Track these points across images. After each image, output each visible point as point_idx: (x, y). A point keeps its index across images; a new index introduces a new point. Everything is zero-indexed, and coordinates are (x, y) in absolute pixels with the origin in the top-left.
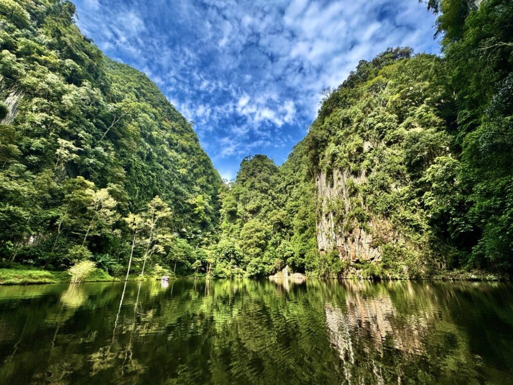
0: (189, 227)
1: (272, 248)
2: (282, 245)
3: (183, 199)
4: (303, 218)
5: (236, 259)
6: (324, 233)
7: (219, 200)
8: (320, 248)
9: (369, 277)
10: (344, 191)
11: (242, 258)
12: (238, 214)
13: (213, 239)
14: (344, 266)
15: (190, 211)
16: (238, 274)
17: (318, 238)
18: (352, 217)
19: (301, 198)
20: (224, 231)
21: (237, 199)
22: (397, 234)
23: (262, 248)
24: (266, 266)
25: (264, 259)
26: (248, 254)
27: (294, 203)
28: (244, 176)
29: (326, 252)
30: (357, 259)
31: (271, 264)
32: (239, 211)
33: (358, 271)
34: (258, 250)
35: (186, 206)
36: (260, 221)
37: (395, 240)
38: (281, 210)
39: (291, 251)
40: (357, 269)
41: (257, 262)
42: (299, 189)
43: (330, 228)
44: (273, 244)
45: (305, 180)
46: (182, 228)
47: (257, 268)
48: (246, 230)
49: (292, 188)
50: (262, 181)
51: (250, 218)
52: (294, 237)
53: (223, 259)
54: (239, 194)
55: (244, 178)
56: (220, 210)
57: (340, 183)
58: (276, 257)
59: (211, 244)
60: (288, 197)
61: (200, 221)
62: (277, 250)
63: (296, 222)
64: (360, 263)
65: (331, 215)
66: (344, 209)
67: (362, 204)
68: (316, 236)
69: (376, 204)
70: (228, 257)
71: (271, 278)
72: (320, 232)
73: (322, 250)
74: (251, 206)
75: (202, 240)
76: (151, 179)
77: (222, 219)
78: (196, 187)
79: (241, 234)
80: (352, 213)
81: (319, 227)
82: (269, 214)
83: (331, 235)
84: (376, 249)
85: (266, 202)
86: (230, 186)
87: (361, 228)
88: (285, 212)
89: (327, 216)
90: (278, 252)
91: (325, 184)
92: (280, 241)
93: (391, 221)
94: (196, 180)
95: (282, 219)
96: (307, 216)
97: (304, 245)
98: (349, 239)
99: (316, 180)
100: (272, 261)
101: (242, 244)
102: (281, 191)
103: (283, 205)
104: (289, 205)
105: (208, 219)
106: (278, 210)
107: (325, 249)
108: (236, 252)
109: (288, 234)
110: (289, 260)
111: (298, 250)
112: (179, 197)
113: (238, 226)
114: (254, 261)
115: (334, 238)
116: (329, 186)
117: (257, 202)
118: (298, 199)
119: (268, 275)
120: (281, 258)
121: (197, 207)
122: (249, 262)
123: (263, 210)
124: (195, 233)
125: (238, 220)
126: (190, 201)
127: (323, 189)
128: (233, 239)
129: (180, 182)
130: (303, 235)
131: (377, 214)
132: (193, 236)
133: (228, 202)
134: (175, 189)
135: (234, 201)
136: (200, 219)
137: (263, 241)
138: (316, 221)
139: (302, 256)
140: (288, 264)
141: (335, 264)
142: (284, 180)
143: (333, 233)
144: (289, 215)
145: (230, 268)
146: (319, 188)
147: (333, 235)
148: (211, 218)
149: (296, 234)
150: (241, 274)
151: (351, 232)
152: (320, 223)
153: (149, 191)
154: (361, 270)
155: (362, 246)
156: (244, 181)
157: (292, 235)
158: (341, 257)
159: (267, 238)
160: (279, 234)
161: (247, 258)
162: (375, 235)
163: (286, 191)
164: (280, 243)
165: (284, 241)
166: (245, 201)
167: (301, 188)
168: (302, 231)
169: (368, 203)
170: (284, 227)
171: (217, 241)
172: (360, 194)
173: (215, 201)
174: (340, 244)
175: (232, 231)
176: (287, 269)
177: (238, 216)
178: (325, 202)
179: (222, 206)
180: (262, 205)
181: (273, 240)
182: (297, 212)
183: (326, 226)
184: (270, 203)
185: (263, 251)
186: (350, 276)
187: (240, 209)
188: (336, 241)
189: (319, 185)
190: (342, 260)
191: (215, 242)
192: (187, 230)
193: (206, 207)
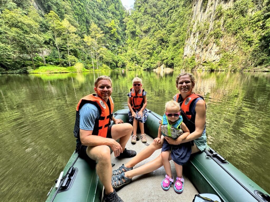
0: (110, 43)
1: (156, 55)
2: (162, 53)
3: (103, 23)
4: (177, 36)
5: (137, 61)
6: (190, 46)
7: (124, 24)
8: (185, 54)
9: (208, 70)
10: (212, 16)
11: (140, 61)
12: (137, 33)
13: (124, 50)
14: (196, 64)
15: (109, 32)
16: (138, 68)
17: (185, 48)
18: (211, 35)
19: (178, 21)
20: (129, 45)
21: (136, 23)
22: (235, 47)
23: (150, 55)
24: (152, 64)
25: (151, 61)
26: (143, 58)
27: (172, 25)
28: (139, 3)
29: (188, 57)
30: (205, 61)
31: (155, 63)
32: (137, 31)
33: (203, 67)
34: (148, 56)
35: (106, 29)
36: (150, 38)
37: (233, 50)
38: (163, 30)
39: (167, 56)
40: (203, 66)
41: (148, 62)
42: (177, 13)
43: (194, 43)
44: (157, 53)
45: (184, 5)
46: (106, 43)
47: (148, 65)
48: (142, 44)
49: (172, 12)
50: (152, 7)
51: (144, 36)
52: (169, 48)
53: (130, 61)
54: (137, 19)
55: (139, 5)
56: (126, 31)
57: (212, 9)
58: (158, 60)
59: (123, 53)
60: (168, 20)
61: (115, 39)
62: (159, 56)
63: (172, 39)
64: (206, 63)
65: (197, 34)
66: (208, 29)
67: (222, 26)
68: (184, 48)
69: (231, 25)
70: (133, 60)
71: (154, 70)
72: (187, 45)
73: (186, 56)
74: (145, 28)
75: (118, 51)
76: (82, 8)
77: (127, 37)
78: (109, 14)
79: (139, 47)
80: (212, 32)
81: (188, 42)
82: (156, 33)
83: (193, 47)
84: (219, 55)
85: (154, 24)
86: (130, 12)
87: (214, 43)
88: (165, 32)
89: (194, 34)
90: (159, 57)
91: (199, 9)
92: (161, 51)
93: (236, 38)
94: (108, 7)
95: (163, 37)
96: (180, 34)
97: (174, 53)
98: (204, 49)
99: (194, 5)
100: (155, 62)
101: (140, 52)
102: (164, 15)
103: (165, 27)
104: (169, 26)
105: (119, 37)
106: (161, 30)
107: (188, 55)
108: (136, 57)
109: (165, 46)
110: (165, 61)
111: (171, 56)
112: (100, 22)
113: (137, 41)
114: (146, 62)
115: (195, 49)
116: (202, 11)
117: (149, 24)
118: (176, 21)
119: (153, 69)
120: (160, 60)
121: (112, 29)
122: (144, 62)
123: (152, 31)
124: (114, 46)
125: (137, 37)
126: (107, 25)
127: (197, 14)
128: (134, 50)
129: (99, 10)
130: (175, 47)
131: (228, 33)
132: (113, 48)
133: (131, 25)
134: (97, 16)
135: (134, 24)
136: (115, 38)
137: (151, 51)
138: (186, 39)
139: (172, 59)
140: (164, 63)
141: (192, 64)
142: (168, 5)
143: (196, 45)
144: (168, 33)
145: (134, 65)
146: (194, 13)
147: (195, 47)
148: (121, 36)
149: (170, 46)
150: (140, 68)
151: (207, 45)
152: (189, 39)
153: (83, 19)
154: (206, 66)
155: (211, 54)
156: (139, 7)
157: (167, 47)
158: (196, 60)
159: (154, 49)
160: (161, 46)
161: (142, 60)
162: (222, 47)
163: (168, 15)
164: (161, 52)
165: (163, 51)
166: (141, 24)
167: (179, 12)
168: (175, 45)
169: (226, 25)
170: (164, 42)
171: (126, 51)
172: (223, 18)
173: (122, 24)
174: (198, 52)
175: (133, 45)
176: (163, 66)
177: (137, 35)
178: (196, 24)
179: (127, 28)
180: (152, 27)
181: (157, 50)
182: (173, 32)
183: (193, 41)
184: (157, 25)
185: (151, 57)
186: (198, 69)
187: (138, 30)
188: (196, 51)
189: (195, 10)
190: (196, 61)
191: (125, 52)
192: (109, 45)
193: (117, 29)
